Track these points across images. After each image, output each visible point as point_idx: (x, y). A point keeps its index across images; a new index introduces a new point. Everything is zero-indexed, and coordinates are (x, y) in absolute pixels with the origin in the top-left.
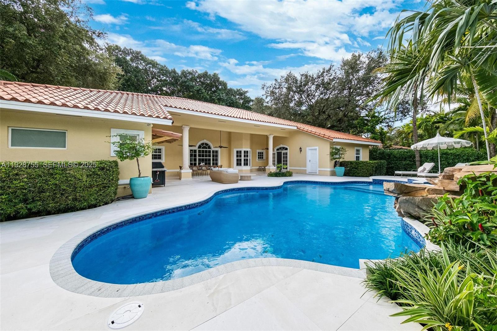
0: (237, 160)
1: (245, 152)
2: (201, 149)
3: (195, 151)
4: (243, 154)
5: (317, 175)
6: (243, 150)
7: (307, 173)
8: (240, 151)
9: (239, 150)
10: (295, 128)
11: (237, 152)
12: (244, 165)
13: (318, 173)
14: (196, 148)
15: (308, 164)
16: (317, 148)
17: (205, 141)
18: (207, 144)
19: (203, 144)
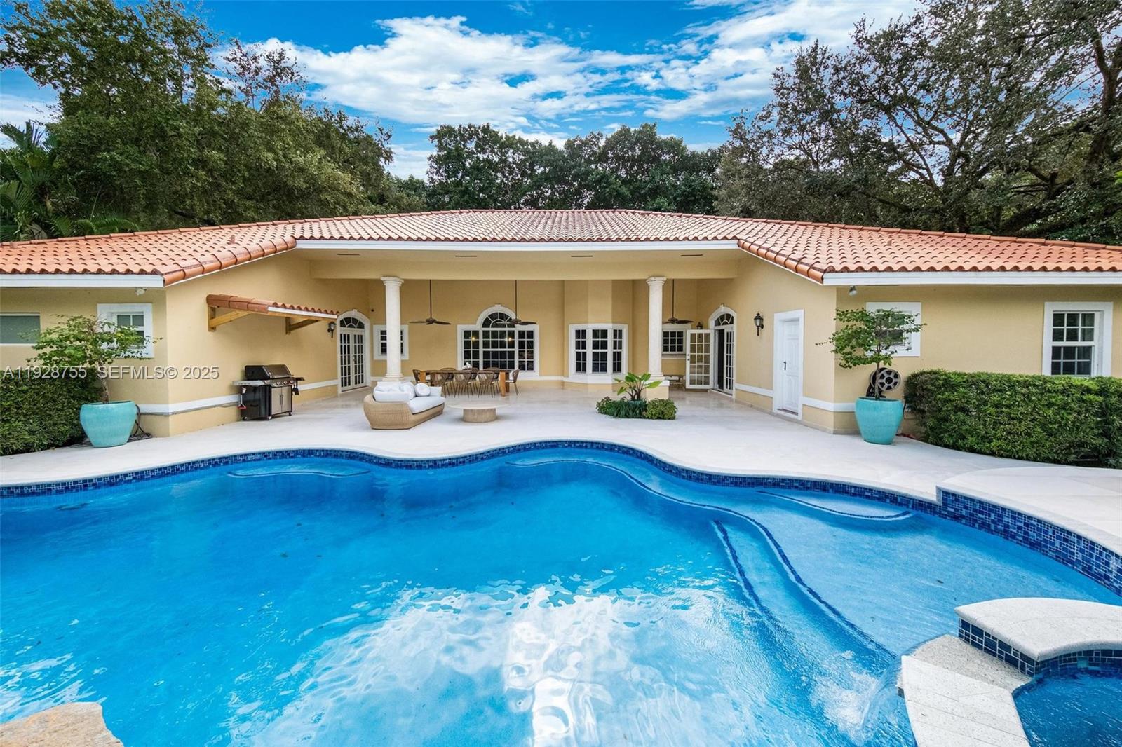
0: (578, 354)
1: (595, 333)
2: (490, 329)
3: (476, 333)
4: (589, 340)
5: (797, 422)
6: (590, 328)
7: (775, 411)
8: (584, 332)
9: (581, 327)
10: (732, 245)
11: (578, 332)
12: (595, 369)
13: (799, 417)
14: (478, 326)
15: (780, 377)
16: (799, 313)
17: (498, 309)
18: (503, 316)
19: (493, 316)
